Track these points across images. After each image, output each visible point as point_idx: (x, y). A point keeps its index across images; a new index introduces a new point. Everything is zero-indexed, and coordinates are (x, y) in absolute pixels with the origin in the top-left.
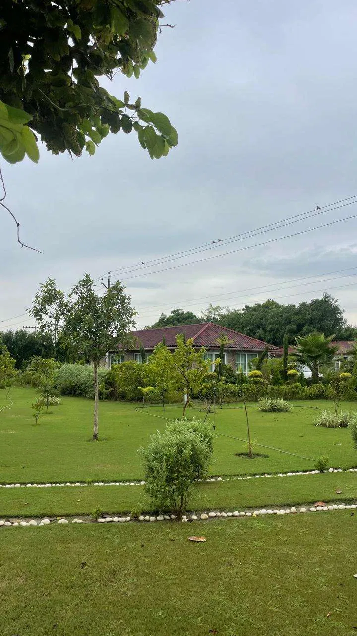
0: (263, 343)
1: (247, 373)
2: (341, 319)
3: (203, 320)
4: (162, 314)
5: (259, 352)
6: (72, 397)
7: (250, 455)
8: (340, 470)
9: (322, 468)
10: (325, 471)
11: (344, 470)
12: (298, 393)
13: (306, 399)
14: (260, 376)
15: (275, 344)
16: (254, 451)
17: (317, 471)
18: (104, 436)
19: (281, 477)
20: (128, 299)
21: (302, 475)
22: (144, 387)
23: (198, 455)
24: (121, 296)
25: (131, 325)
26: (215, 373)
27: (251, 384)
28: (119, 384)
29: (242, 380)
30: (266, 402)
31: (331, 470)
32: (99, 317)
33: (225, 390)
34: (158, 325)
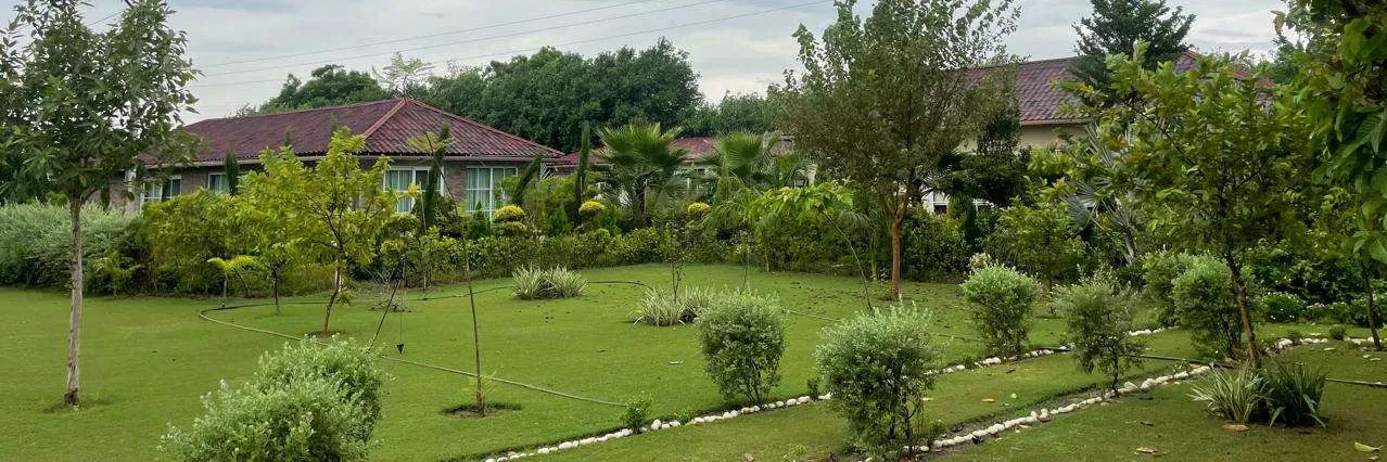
0: (530, 142)
1: (492, 213)
2: (693, 91)
3: (396, 91)
4: (291, 76)
5: (522, 164)
6: (26, 290)
7: (478, 409)
8: (676, 423)
9: (637, 423)
10: (644, 429)
11: (683, 422)
12: (601, 251)
13: (619, 264)
14: (519, 218)
15: (557, 145)
16: (487, 401)
17: (626, 432)
18: (96, 396)
19: (544, 455)
20: (178, 41)
21: (592, 444)
22: (229, 258)
23: (330, 435)
24: (160, 32)
25: (182, 105)
26: (413, 217)
27: (497, 236)
28: (162, 252)
29: (479, 229)
30: (529, 277)
31: (656, 424)
32: (91, 84)
33: (438, 254)
34: (276, 103)
